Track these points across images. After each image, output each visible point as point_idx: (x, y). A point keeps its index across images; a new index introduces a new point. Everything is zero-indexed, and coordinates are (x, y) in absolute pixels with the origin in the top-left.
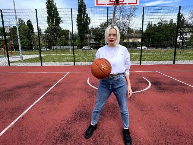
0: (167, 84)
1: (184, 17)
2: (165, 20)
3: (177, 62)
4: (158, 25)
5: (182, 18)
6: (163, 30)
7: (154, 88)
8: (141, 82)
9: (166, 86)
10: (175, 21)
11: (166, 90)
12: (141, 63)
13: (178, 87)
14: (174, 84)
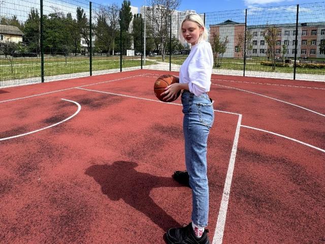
0: (98, 100)
1: (85, 14)
2: (60, 11)
3: (94, 73)
4: (50, 17)
5: (83, 14)
6: (60, 28)
7: (86, 108)
8: (64, 106)
9: (98, 101)
10: (74, 16)
11: (100, 105)
12: (43, 80)
13: (110, 99)
14: (104, 97)
